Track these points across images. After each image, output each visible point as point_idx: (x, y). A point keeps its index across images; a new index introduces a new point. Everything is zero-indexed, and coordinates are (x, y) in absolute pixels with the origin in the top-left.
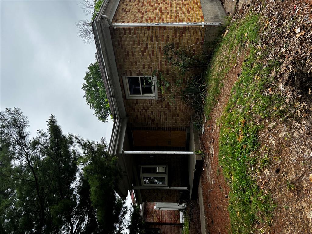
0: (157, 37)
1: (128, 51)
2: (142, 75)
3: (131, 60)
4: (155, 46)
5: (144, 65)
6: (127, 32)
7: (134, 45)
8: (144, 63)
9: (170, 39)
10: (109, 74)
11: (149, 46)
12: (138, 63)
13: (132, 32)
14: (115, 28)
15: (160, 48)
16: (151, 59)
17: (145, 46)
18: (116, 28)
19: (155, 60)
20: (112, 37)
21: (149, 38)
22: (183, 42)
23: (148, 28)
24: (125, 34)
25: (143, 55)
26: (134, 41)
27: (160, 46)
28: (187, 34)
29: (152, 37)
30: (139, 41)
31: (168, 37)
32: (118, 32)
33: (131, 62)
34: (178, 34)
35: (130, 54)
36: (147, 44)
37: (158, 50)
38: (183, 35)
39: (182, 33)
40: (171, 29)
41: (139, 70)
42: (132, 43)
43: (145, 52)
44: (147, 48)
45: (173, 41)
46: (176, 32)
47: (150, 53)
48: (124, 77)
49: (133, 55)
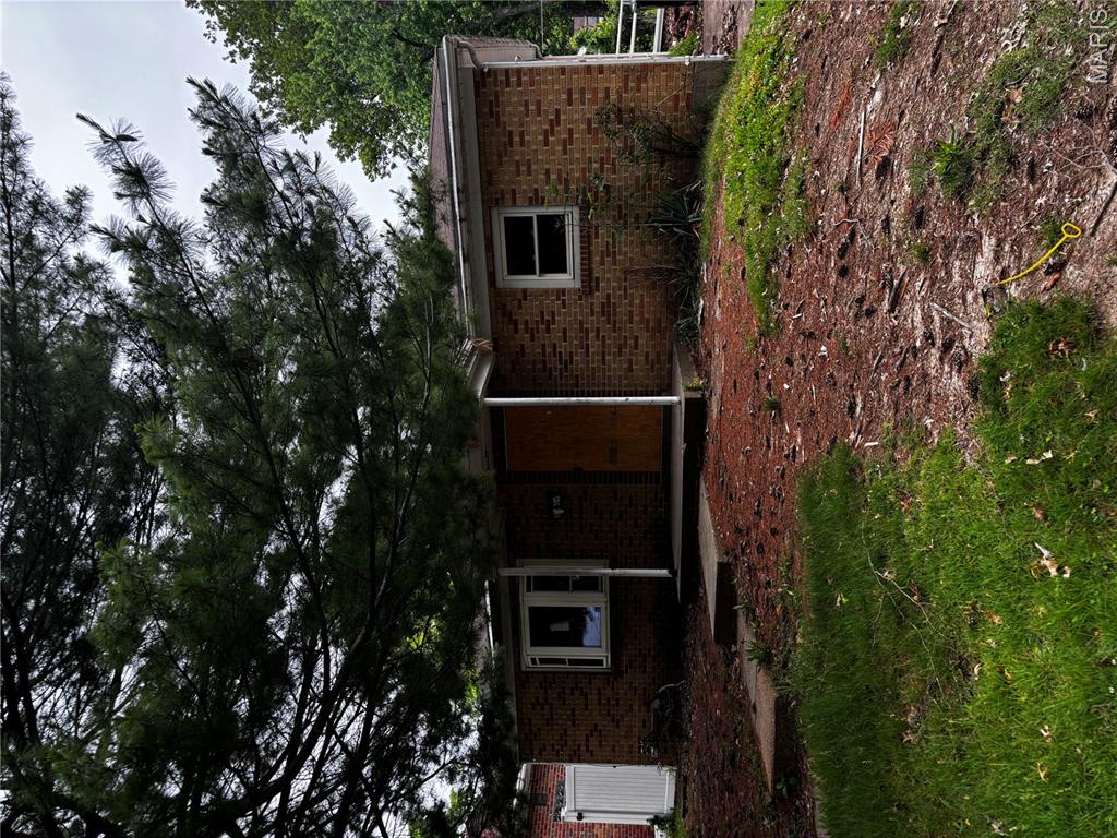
0: (582, 91)
1: (511, 133)
3: (517, 158)
4: (576, 116)
5: (548, 172)
6: (513, 79)
7: (527, 115)
8: (547, 166)
9: (613, 97)
11: (562, 117)
12: (534, 167)
13: (524, 78)
14: (486, 70)
15: (589, 122)
16: (565, 153)
17: (552, 117)
18: (489, 69)
19: (577, 156)
20: (477, 94)
21: (564, 96)
22: (643, 104)
23: (563, 70)
24: (508, 86)
25: (546, 144)
26: (526, 104)
28: (651, 83)
29: (570, 93)
30: (538, 103)
31: (607, 90)
32: (491, 79)
33: (518, 164)
34: (632, 85)
35: (516, 139)
36: (558, 112)
37: (583, 126)
38: (643, 85)
39: (639, 80)
40: (614, 72)
41: (535, 186)
42: (522, 109)
43: (553, 135)
44: (558, 124)
45: (620, 101)
46: (626, 78)
47: (565, 136)
48: (495, 213)
49: (522, 143)
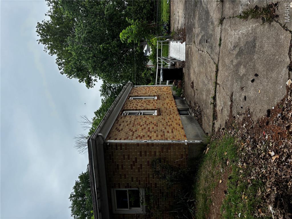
0: (146, 152)
1: (118, 165)
2: (130, 188)
3: (120, 173)
4: (143, 160)
5: (132, 178)
6: (119, 147)
7: (124, 159)
8: (132, 176)
9: (157, 154)
10: (98, 187)
11: (138, 160)
12: (127, 176)
13: (123, 147)
14: (108, 144)
15: (148, 162)
16: (139, 171)
17: (134, 160)
18: (109, 145)
19: (144, 173)
20: (105, 152)
21: (138, 153)
22: (169, 157)
23: (138, 144)
24: (117, 149)
25: (132, 169)
26: (124, 156)
27: (148, 160)
28: (172, 150)
29: (141, 152)
30: (129, 156)
31: (155, 152)
32: (110, 147)
33: (121, 175)
34: (165, 150)
35: (120, 167)
36: (136, 159)
37: (146, 163)
38: (169, 151)
39: (168, 149)
40: (158, 146)
41: (128, 182)
42: (122, 157)
43: (134, 166)
44: (136, 162)
45: (160, 156)
46: (162, 149)
47: (139, 166)
48: (112, 190)
49: (122, 168)
